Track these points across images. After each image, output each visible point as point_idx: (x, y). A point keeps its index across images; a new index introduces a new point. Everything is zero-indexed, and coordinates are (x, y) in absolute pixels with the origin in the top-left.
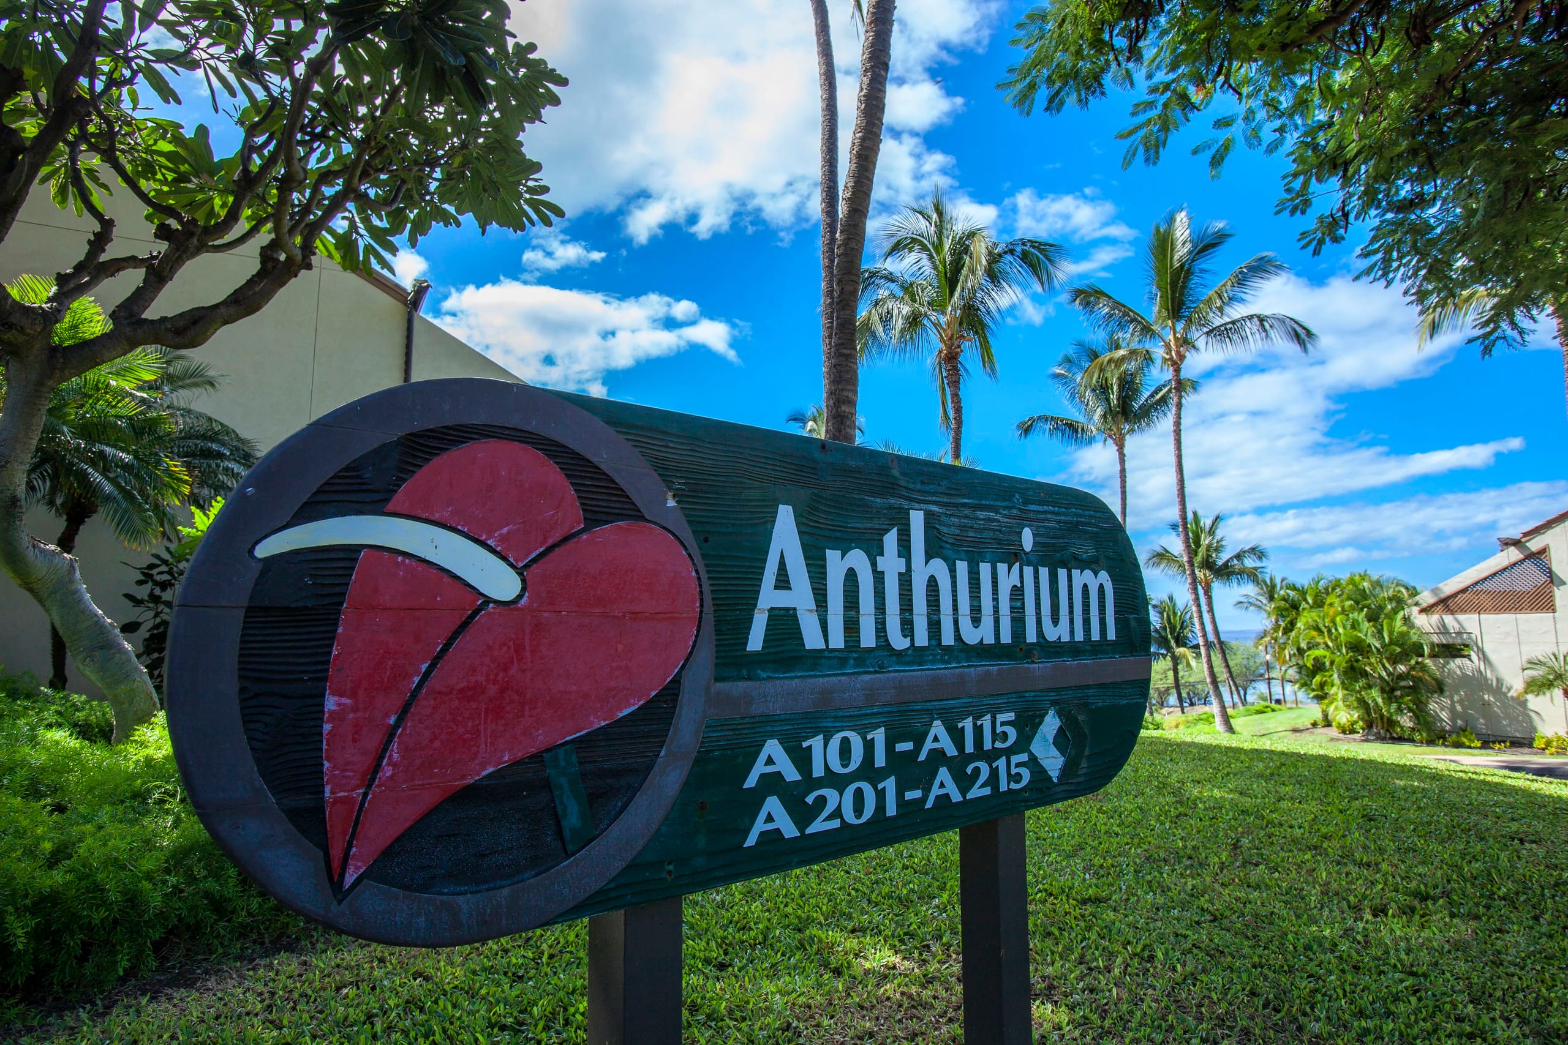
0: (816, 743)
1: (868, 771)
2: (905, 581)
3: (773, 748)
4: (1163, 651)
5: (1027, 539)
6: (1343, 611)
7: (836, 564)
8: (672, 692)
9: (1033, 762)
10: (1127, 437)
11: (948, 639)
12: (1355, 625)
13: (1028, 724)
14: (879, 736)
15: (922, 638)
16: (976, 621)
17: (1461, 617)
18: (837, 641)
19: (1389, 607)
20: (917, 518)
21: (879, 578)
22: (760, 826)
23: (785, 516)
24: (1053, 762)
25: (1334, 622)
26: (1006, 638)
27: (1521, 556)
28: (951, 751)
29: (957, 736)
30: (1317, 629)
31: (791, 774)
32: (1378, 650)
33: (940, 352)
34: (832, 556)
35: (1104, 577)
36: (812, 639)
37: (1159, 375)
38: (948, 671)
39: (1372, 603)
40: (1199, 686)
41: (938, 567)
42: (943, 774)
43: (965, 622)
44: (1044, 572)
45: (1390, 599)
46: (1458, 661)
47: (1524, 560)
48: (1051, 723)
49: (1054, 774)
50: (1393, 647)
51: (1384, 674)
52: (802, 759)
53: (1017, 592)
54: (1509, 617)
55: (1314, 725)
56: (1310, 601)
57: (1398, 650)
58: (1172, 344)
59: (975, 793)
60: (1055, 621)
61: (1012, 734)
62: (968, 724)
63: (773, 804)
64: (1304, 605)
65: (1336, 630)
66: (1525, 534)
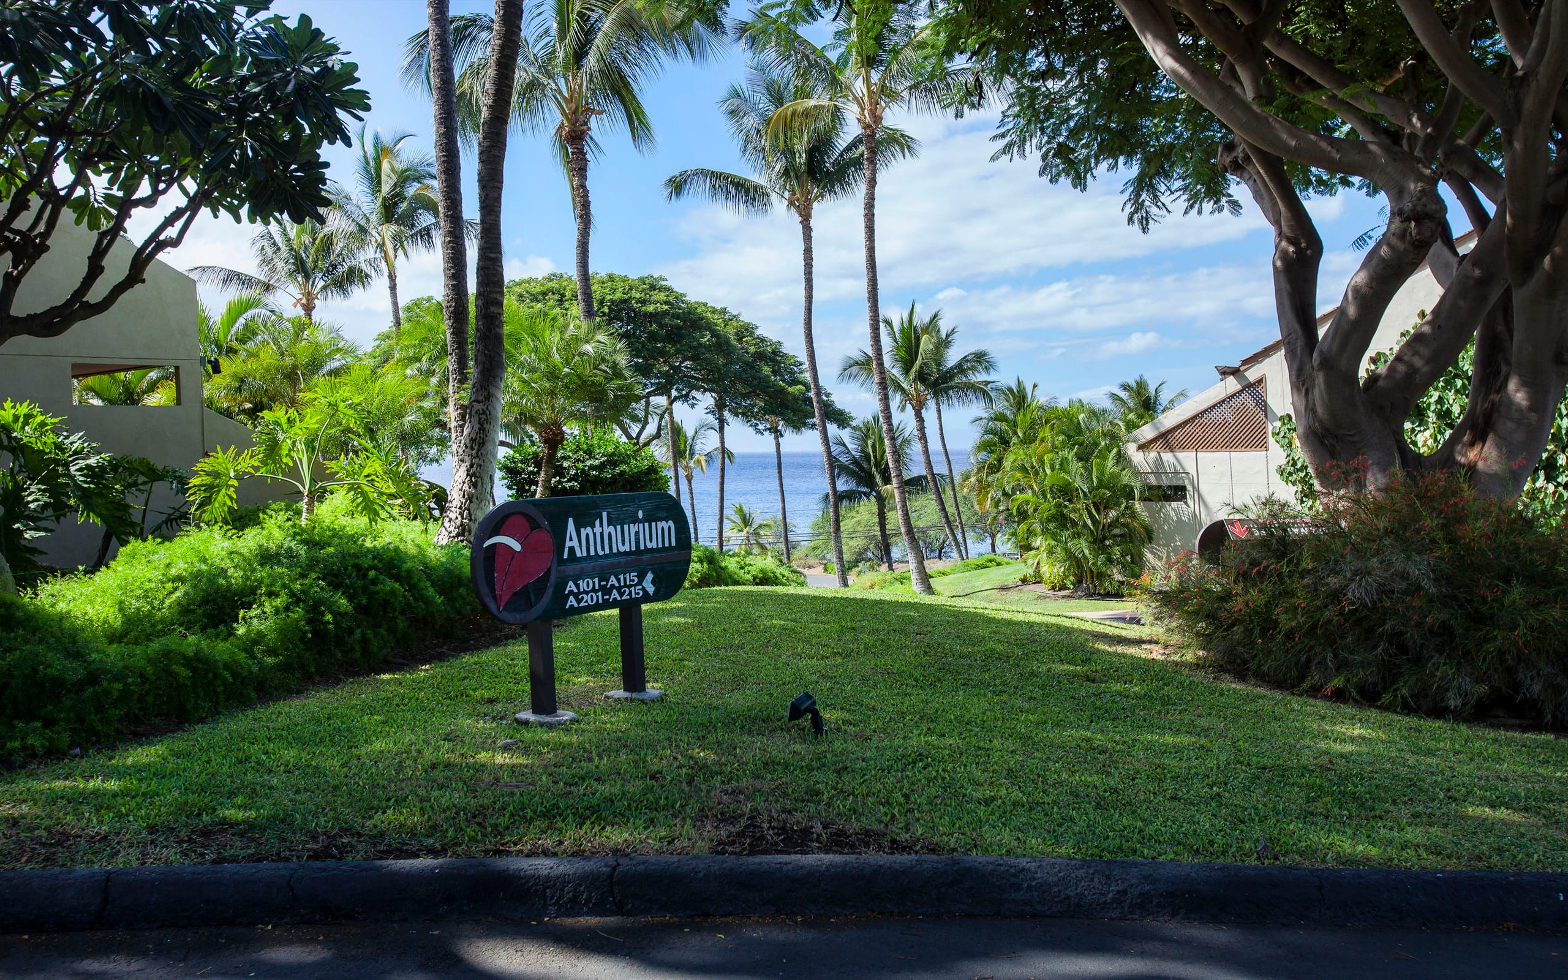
0: (581, 582)
1: (594, 590)
2: (602, 534)
3: (571, 583)
4: (864, 489)
5: (640, 514)
6: (1054, 447)
7: (583, 532)
8: (549, 570)
9: (643, 589)
10: (815, 205)
11: (615, 551)
12: (1064, 466)
13: (641, 577)
14: (596, 580)
15: (607, 551)
16: (623, 544)
17: (1181, 455)
18: (585, 554)
19: (1103, 443)
20: (605, 514)
21: (595, 534)
22: (569, 604)
23: (571, 520)
24: (651, 589)
25: (1041, 461)
26: (633, 549)
27: (1239, 387)
28: (617, 585)
29: (619, 580)
30: (1024, 469)
31: (576, 591)
32: (1085, 494)
33: (561, 127)
34: (582, 530)
35: (671, 523)
36: (579, 554)
37: (851, 130)
38: (615, 560)
39: (1086, 438)
40: (932, 533)
41: (611, 529)
42: (615, 591)
43: (620, 545)
44: (647, 525)
45: (1105, 435)
46: (1174, 504)
47: (1242, 391)
48: (650, 576)
49: (651, 593)
50: (1103, 491)
51: (1089, 522)
52: (578, 586)
53: (637, 533)
54: (1223, 455)
55: (1024, 581)
56: (1020, 435)
57: (1108, 493)
58: (866, 99)
59: (624, 597)
60: (651, 540)
61: (636, 580)
62: (621, 577)
63: (571, 598)
64: (1014, 440)
65: (1044, 470)
66: (1245, 362)
